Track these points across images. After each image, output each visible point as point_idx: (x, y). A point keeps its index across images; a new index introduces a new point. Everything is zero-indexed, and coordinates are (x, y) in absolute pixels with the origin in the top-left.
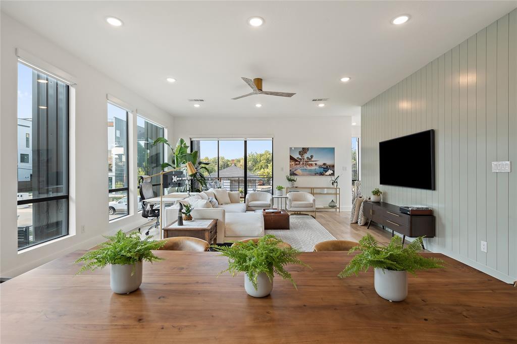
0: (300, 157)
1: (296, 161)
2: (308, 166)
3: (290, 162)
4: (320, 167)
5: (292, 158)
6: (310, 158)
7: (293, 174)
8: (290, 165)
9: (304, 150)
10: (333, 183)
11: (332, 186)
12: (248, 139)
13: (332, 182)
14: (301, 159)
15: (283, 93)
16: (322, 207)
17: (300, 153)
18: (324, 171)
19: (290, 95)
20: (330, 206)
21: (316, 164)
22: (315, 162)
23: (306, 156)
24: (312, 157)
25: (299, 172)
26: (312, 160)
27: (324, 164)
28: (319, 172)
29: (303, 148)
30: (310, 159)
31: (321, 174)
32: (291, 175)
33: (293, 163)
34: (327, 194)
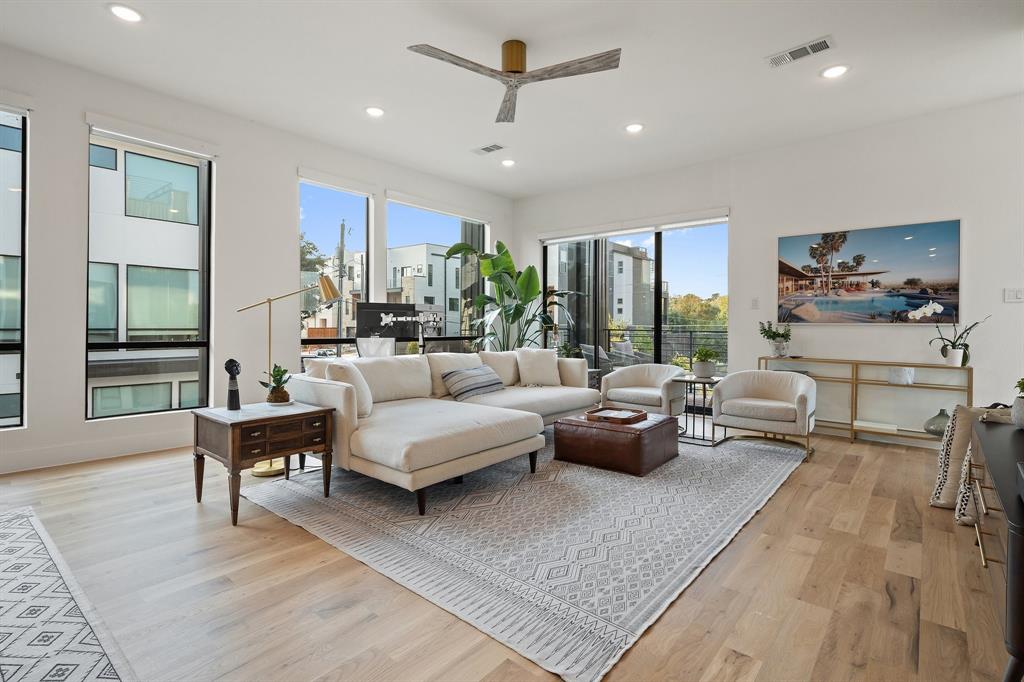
0: (814, 264)
1: (800, 276)
2: (842, 292)
3: (780, 281)
4: (893, 292)
5: (785, 270)
6: (851, 263)
7: (787, 316)
8: (780, 291)
9: (831, 241)
10: (944, 351)
11: (942, 361)
12: (664, 227)
13: (941, 344)
14: (817, 270)
15: (581, 61)
16: (892, 428)
17: (813, 253)
18: (908, 305)
19: (609, 60)
20: (929, 432)
21: (874, 284)
22: (870, 278)
23: (835, 260)
24: (859, 260)
25: (809, 309)
26: (861, 270)
27: (911, 282)
28: (887, 310)
29: (826, 236)
30: (850, 269)
31: (899, 317)
32: (781, 319)
33: (789, 284)
34: (915, 386)
